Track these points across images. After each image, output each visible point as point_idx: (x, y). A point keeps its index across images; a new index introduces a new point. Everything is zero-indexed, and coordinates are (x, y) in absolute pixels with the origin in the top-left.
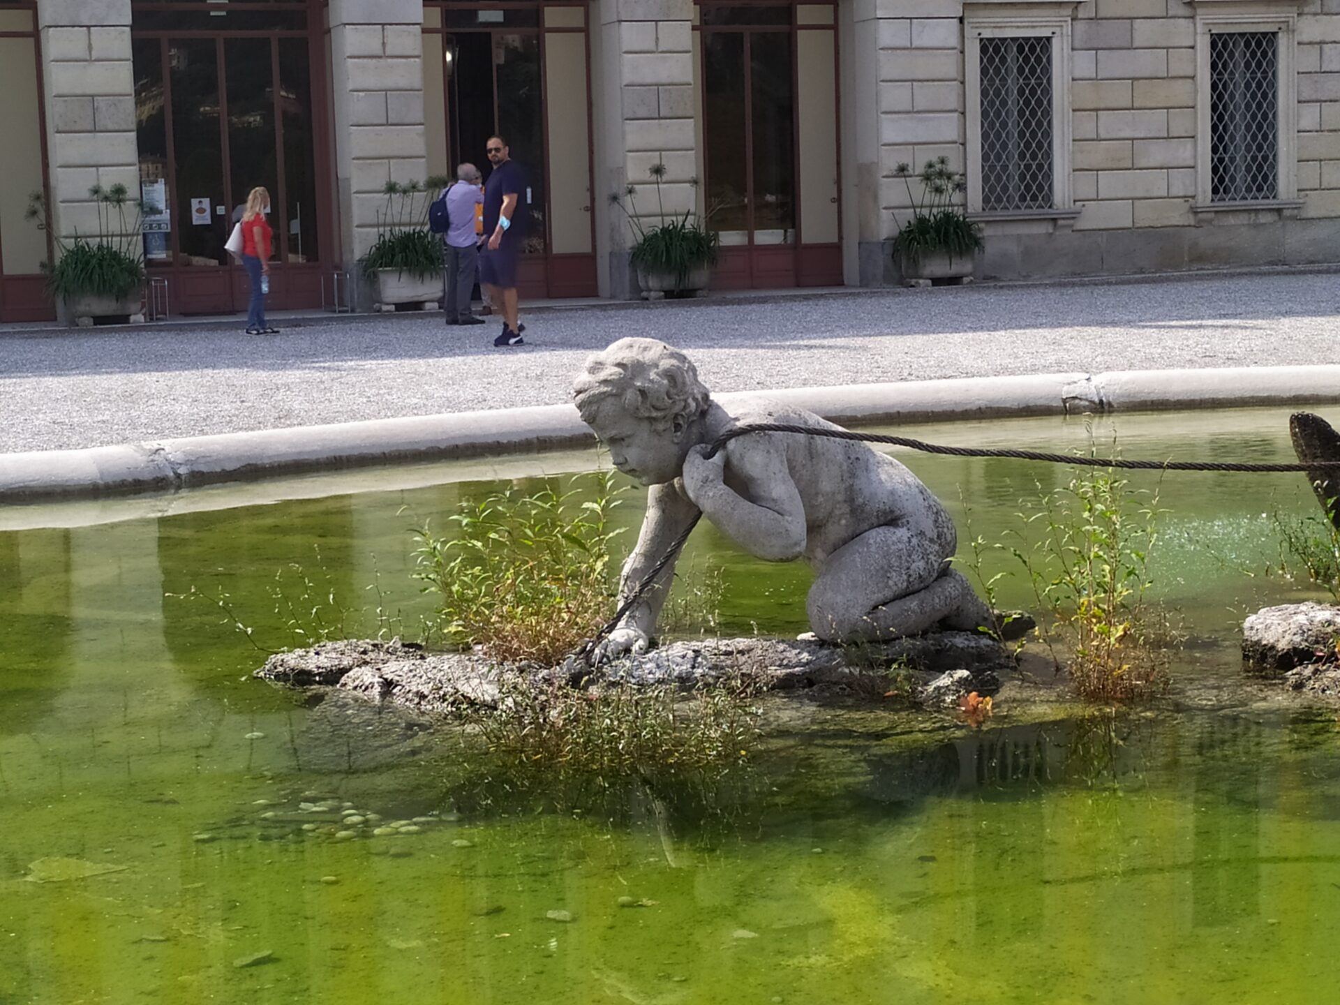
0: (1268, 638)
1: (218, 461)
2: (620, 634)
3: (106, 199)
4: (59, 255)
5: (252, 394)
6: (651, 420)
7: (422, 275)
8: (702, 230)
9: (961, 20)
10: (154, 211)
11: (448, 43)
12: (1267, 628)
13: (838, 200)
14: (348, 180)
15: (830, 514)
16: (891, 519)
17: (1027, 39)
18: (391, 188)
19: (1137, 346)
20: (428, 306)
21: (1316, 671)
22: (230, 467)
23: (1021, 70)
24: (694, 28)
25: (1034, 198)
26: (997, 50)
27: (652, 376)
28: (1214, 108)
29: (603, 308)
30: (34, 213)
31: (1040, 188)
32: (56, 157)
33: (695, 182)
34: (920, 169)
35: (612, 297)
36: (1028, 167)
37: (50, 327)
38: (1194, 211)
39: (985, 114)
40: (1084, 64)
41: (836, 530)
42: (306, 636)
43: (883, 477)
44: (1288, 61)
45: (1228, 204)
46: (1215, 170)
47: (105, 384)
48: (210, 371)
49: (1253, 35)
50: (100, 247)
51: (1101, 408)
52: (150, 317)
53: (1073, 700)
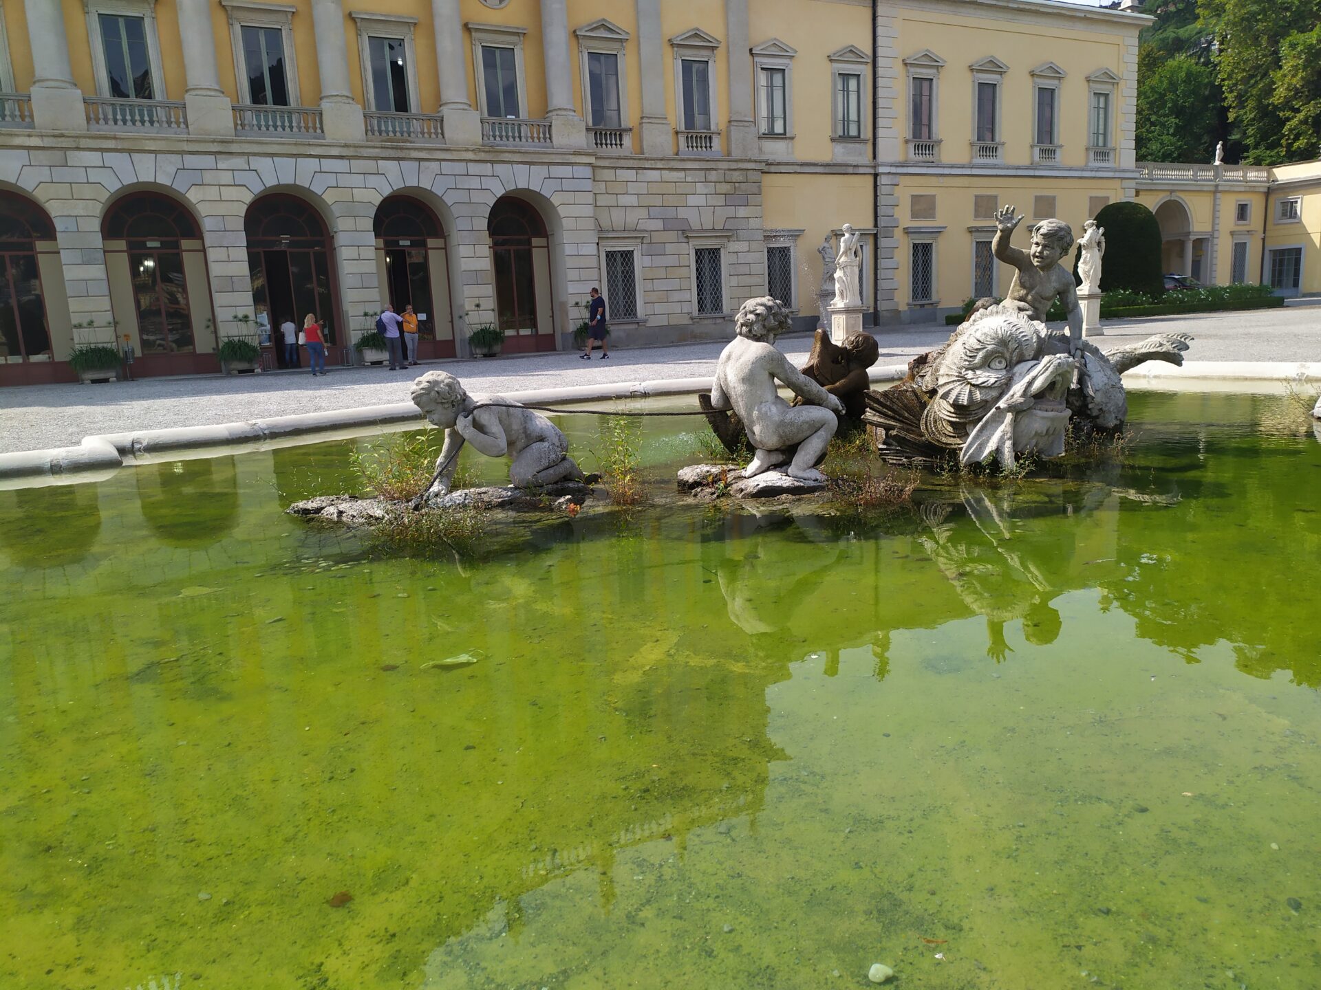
0: (686, 478)
1: (282, 427)
2: (436, 488)
3: (240, 320)
4: (221, 345)
5: (305, 401)
6: (442, 403)
7: (382, 350)
8: (498, 330)
9: (598, 244)
10: (262, 325)
11: (388, 254)
12: (686, 474)
13: (553, 317)
14: (347, 312)
15: (518, 438)
16: (542, 439)
17: (624, 251)
18: (366, 315)
19: (666, 371)
20: (384, 363)
21: (702, 490)
22: (287, 430)
23: (622, 264)
24: (490, 247)
25: (630, 314)
26: (612, 255)
27: (442, 386)
28: (698, 278)
29: (458, 362)
30: (208, 327)
31: (632, 310)
32: (217, 303)
33: (493, 310)
34: (584, 304)
35: (462, 357)
36: (627, 302)
37: (219, 375)
38: (692, 319)
39: (609, 281)
40: (647, 261)
41: (520, 444)
42: (308, 495)
43: (538, 423)
44: (725, 260)
45: (704, 315)
46: (699, 302)
47: (240, 398)
48: (287, 391)
49: (711, 249)
50: (239, 341)
51: (645, 395)
52: (264, 370)
53: (612, 505)
